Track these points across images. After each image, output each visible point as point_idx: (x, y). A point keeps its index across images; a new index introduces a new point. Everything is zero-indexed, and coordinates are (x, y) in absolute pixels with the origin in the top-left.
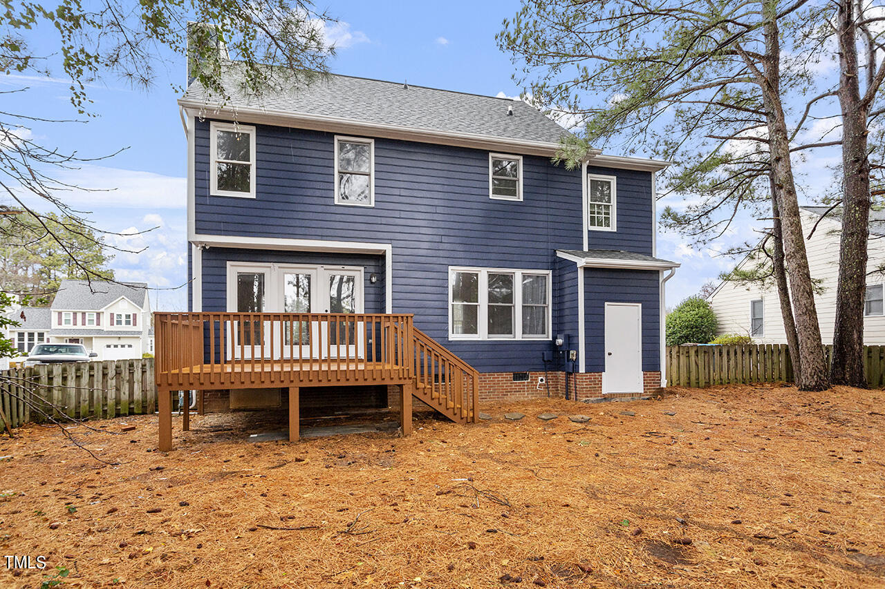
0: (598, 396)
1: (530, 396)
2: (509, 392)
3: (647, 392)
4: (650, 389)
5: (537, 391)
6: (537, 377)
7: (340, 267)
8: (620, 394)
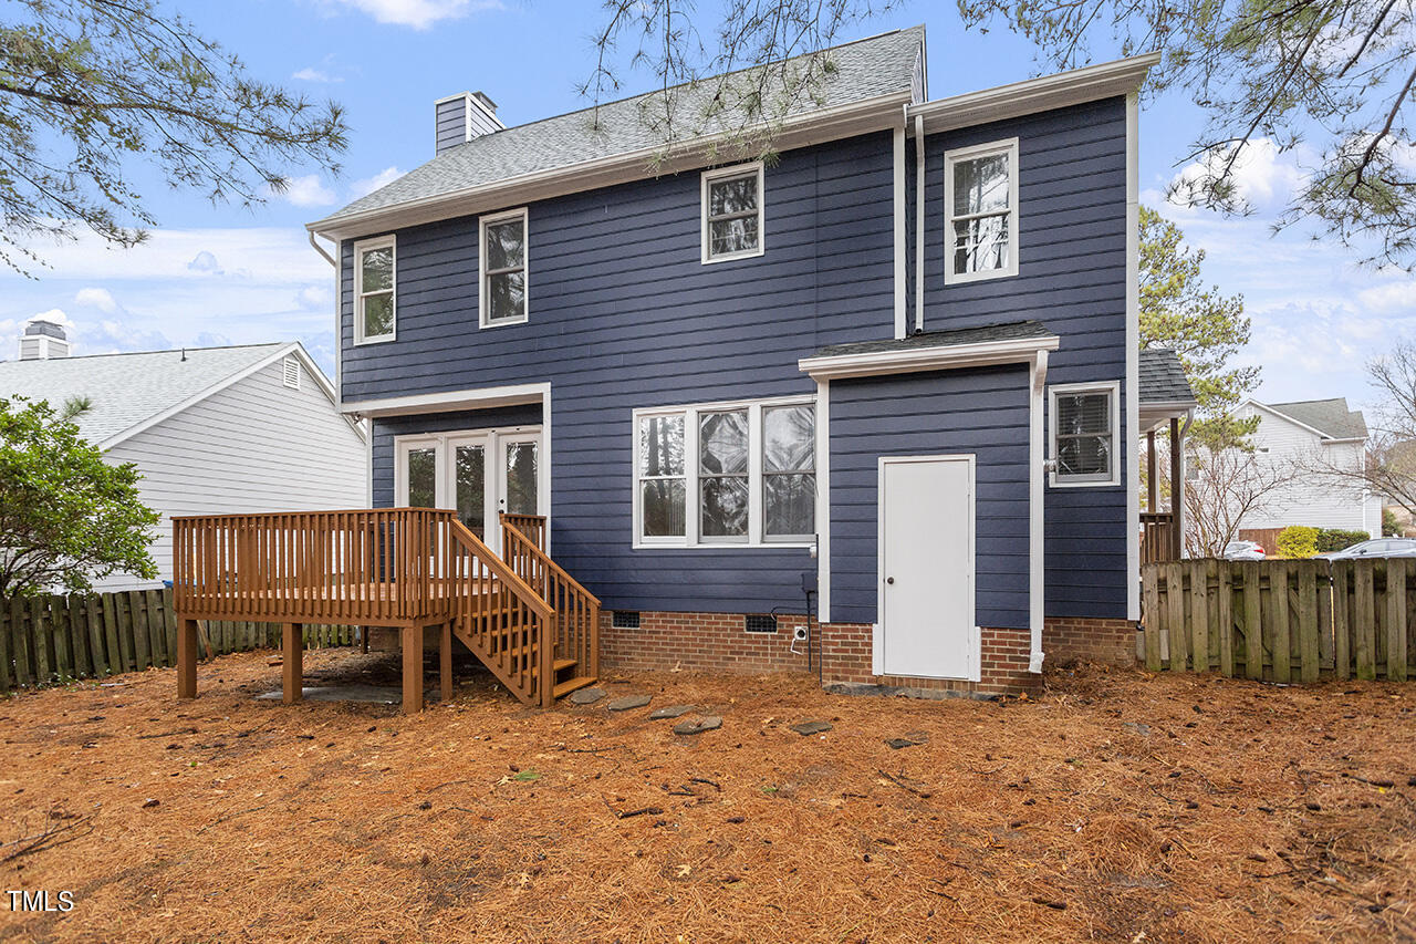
0: (864, 680)
1: (776, 665)
2: (737, 653)
3: (991, 681)
4: (998, 673)
5: (791, 655)
6: (793, 626)
7: (514, 429)
8: (915, 679)
